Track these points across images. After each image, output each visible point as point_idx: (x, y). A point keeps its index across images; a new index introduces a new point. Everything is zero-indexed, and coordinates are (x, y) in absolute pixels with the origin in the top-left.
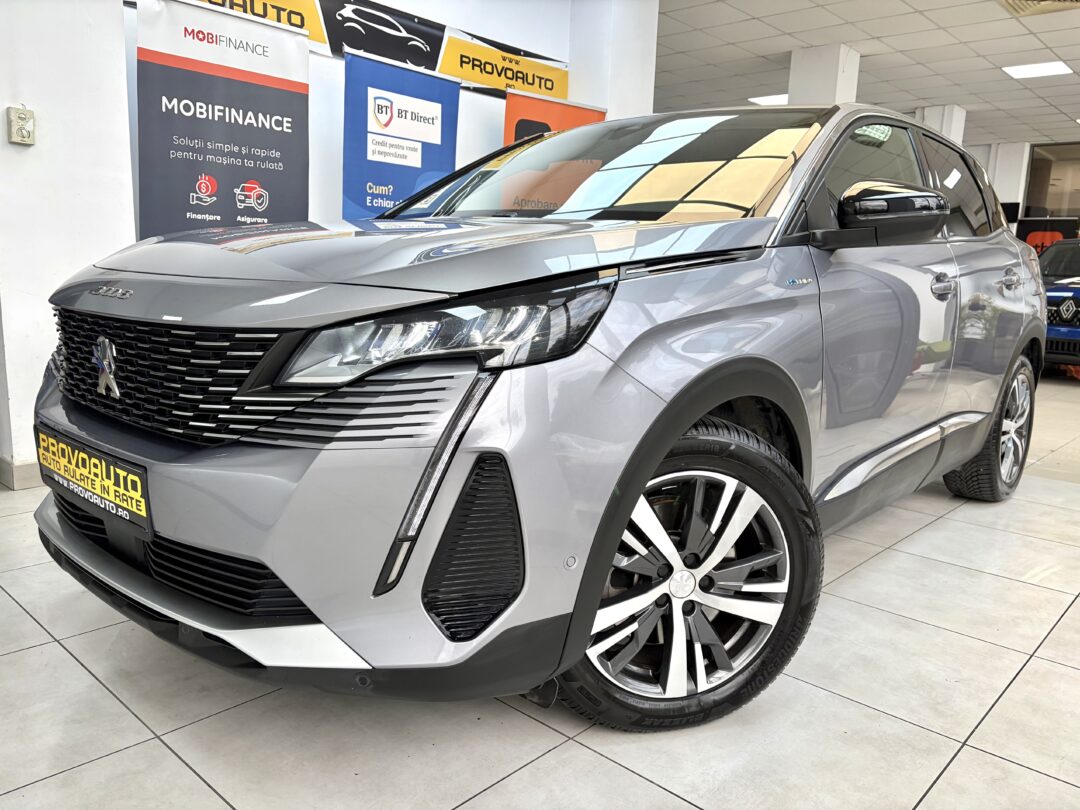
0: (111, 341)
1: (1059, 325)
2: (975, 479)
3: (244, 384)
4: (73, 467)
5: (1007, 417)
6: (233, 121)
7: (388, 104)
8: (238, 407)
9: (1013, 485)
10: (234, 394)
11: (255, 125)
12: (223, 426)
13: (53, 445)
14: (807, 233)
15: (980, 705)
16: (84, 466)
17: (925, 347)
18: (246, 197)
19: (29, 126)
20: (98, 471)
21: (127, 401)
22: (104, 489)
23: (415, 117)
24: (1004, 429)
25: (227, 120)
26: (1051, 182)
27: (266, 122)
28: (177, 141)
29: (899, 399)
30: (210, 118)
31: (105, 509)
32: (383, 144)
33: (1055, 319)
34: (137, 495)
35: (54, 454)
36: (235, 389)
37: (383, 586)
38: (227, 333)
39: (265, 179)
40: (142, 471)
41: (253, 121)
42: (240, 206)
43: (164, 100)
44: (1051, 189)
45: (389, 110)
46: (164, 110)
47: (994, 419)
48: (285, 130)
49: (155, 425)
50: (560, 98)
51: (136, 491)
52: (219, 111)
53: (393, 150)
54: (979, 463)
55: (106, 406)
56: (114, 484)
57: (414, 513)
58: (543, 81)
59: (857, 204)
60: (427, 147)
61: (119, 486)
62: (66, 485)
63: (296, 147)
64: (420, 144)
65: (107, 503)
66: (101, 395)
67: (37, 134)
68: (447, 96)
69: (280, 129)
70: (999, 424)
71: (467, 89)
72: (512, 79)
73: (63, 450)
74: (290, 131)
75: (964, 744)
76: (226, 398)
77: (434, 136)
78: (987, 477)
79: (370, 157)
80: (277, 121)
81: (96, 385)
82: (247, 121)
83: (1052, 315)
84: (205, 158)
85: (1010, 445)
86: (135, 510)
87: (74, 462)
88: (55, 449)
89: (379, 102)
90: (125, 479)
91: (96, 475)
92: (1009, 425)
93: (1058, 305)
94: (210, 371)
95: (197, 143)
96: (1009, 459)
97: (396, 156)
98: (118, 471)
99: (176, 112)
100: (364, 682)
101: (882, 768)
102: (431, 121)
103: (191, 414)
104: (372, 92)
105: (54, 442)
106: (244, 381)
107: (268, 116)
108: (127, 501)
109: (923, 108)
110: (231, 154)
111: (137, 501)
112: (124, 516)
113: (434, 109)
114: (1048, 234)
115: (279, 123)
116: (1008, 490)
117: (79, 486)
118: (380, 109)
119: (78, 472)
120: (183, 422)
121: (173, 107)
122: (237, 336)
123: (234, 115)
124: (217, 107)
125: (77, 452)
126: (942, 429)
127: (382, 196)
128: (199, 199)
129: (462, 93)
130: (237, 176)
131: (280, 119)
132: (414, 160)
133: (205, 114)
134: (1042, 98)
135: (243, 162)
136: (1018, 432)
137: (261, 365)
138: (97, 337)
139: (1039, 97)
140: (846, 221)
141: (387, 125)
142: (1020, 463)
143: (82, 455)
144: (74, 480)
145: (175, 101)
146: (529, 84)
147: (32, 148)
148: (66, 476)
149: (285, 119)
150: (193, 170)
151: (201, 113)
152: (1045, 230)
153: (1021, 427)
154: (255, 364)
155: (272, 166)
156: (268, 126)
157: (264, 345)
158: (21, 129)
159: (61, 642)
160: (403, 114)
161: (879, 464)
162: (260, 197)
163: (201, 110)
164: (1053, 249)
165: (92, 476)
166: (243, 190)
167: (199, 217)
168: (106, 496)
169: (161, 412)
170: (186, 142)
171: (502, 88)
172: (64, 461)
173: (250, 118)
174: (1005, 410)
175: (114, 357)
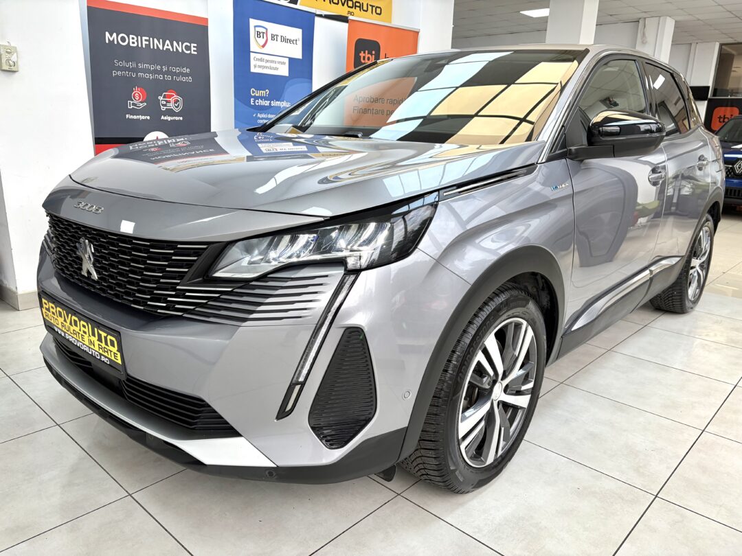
0: (90, 242)
1: (733, 178)
2: (670, 299)
3: (185, 278)
4: (68, 324)
5: (694, 256)
6: (155, 48)
7: (264, 31)
8: (181, 294)
9: (696, 302)
10: (178, 284)
11: (171, 50)
12: (171, 306)
13: (52, 308)
14: (565, 150)
15: (668, 468)
16: (76, 325)
17: (641, 207)
18: (167, 102)
19: (14, 58)
20: (86, 330)
21: (103, 283)
22: (90, 342)
23: (284, 40)
24: (692, 265)
25: (152, 47)
26: (733, 69)
27: (179, 47)
28: (117, 63)
29: (624, 246)
30: (140, 46)
31: (92, 355)
32: (261, 60)
33: (730, 173)
34: (115, 349)
35: (53, 313)
36: (179, 281)
37: (283, 413)
38: (171, 244)
39: (179, 88)
40: (117, 334)
41: (170, 47)
42: (163, 108)
43: (107, 34)
44: (733, 74)
45: (265, 35)
46: (107, 42)
47: (686, 259)
48: (193, 52)
49: (123, 302)
50: (387, 22)
51: (114, 347)
52: (146, 40)
53: (268, 64)
54: (674, 288)
55: (88, 285)
56: (98, 340)
57: (302, 368)
58: (374, 8)
59: (601, 128)
60: (292, 61)
61: (102, 342)
62: (63, 335)
63: (201, 64)
64: (288, 59)
65: (94, 351)
66: (83, 276)
67: (20, 63)
68: (305, 22)
69: (189, 52)
70: (689, 262)
71: (320, 16)
72: (352, 7)
73: (60, 312)
74: (196, 53)
75: (656, 496)
76: (173, 287)
77: (297, 52)
78: (678, 297)
79: (253, 70)
80: (186, 46)
81: (81, 269)
82: (166, 47)
83: (729, 171)
84: (137, 75)
85: (696, 274)
86: (113, 358)
87: (68, 321)
88: (54, 311)
89: (257, 29)
90: (106, 338)
91: (85, 332)
92: (696, 262)
93: (733, 164)
94: (161, 269)
95: (131, 65)
96: (694, 285)
97: (271, 68)
98: (100, 332)
99: (116, 43)
100: (271, 474)
101: (602, 514)
102: (295, 42)
103: (149, 297)
104: (253, 22)
105: (53, 306)
106: (184, 276)
107: (180, 43)
108: (107, 352)
109: (645, 18)
110: (156, 72)
111: (114, 353)
112: (106, 361)
113: (296, 33)
114: (729, 108)
115: (188, 48)
116: (692, 306)
117: (73, 337)
118: (258, 34)
119: (72, 328)
120: (143, 302)
121: (114, 39)
122: (179, 246)
123: (157, 43)
124: (144, 38)
125: (70, 315)
126: (651, 271)
127: (261, 98)
128: (134, 104)
129: (317, 19)
130: (160, 87)
131: (189, 45)
132: (284, 71)
133: (136, 43)
134: (730, 12)
135: (164, 77)
136: (701, 266)
137: (196, 265)
138: (80, 238)
139: (728, 11)
140: (593, 141)
141: (263, 46)
142: (701, 287)
143: (74, 318)
144: (69, 333)
145: (115, 35)
146: (364, 10)
147: (17, 73)
148: (63, 329)
149: (193, 45)
150: (129, 84)
151: (133, 43)
152: (727, 106)
153: (703, 262)
154: (192, 265)
155: (184, 79)
156: (180, 51)
157: (197, 252)
158: (8, 60)
159: (61, 426)
160: (275, 37)
161: (608, 301)
162: (176, 101)
163: (133, 41)
164: (731, 123)
165: (82, 333)
166: (165, 97)
167: (135, 117)
168: (92, 347)
169: (128, 294)
170: (124, 64)
171: (345, 14)
172: (61, 320)
173: (168, 45)
174: (694, 251)
175: (92, 253)
